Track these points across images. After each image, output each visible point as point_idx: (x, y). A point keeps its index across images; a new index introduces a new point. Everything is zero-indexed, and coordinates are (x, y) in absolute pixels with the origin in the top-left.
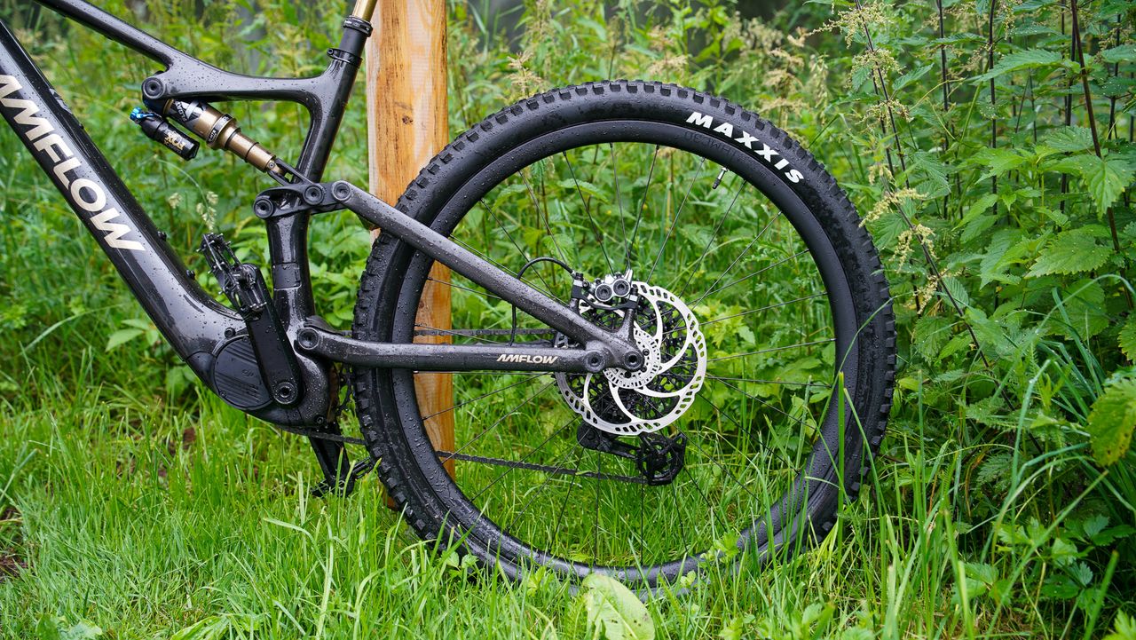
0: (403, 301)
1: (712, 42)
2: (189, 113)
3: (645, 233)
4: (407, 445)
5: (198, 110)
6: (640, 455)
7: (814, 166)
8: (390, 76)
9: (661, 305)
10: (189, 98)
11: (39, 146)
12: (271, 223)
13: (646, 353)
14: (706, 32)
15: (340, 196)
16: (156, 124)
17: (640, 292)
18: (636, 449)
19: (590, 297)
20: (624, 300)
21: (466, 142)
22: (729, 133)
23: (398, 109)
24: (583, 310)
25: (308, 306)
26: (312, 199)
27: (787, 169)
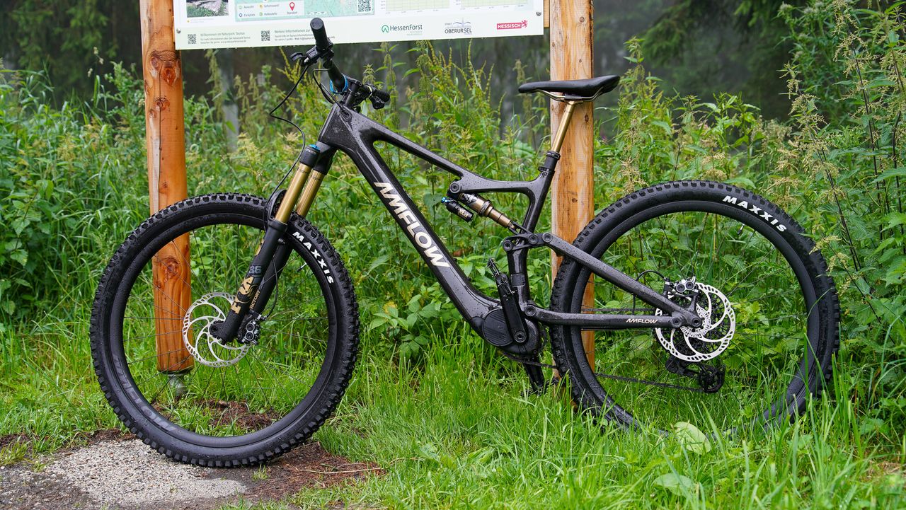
0: (576, 293)
1: (743, 135)
2: (471, 199)
3: (700, 260)
4: (579, 367)
5: (475, 198)
6: (699, 377)
7: (792, 222)
8: (566, 178)
9: (711, 295)
10: (470, 192)
11: (400, 216)
12: (510, 254)
13: (703, 319)
14: (739, 128)
15: (547, 240)
16: (454, 205)
17: (700, 288)
18: (697, 373)
19: (674, 290)
20: (690, 292)
21: (608, 213)
22: (746, 206)
23: (570, 195)
24: (670, 297)
25: (527, 295)
26: (533, 242)
27: (778, 224)
